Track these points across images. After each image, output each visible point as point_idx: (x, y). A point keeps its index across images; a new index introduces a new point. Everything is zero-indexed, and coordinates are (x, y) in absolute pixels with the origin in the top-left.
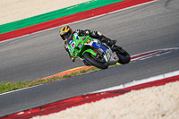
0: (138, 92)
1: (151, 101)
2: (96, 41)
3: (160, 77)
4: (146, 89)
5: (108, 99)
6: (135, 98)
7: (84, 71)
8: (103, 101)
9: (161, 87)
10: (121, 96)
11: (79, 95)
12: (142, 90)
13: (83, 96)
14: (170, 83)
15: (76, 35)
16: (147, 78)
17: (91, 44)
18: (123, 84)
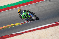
0: (26, 33)
1: (31, 36)
2: (30, 13)
3: (34, 29)
4: (29, 33)
5: (17, 36)
6: (25, 35)
7: (9, 27)
8: (15, 36)
9: (34, 32)
10: (21, 35)
11: (7, 35)
12: (28, 33)
13: (8, 35)
14: (37, 31)
15: (23, 11)
16: (29, 29)
17: (28, 14)
18: (22, 31)
